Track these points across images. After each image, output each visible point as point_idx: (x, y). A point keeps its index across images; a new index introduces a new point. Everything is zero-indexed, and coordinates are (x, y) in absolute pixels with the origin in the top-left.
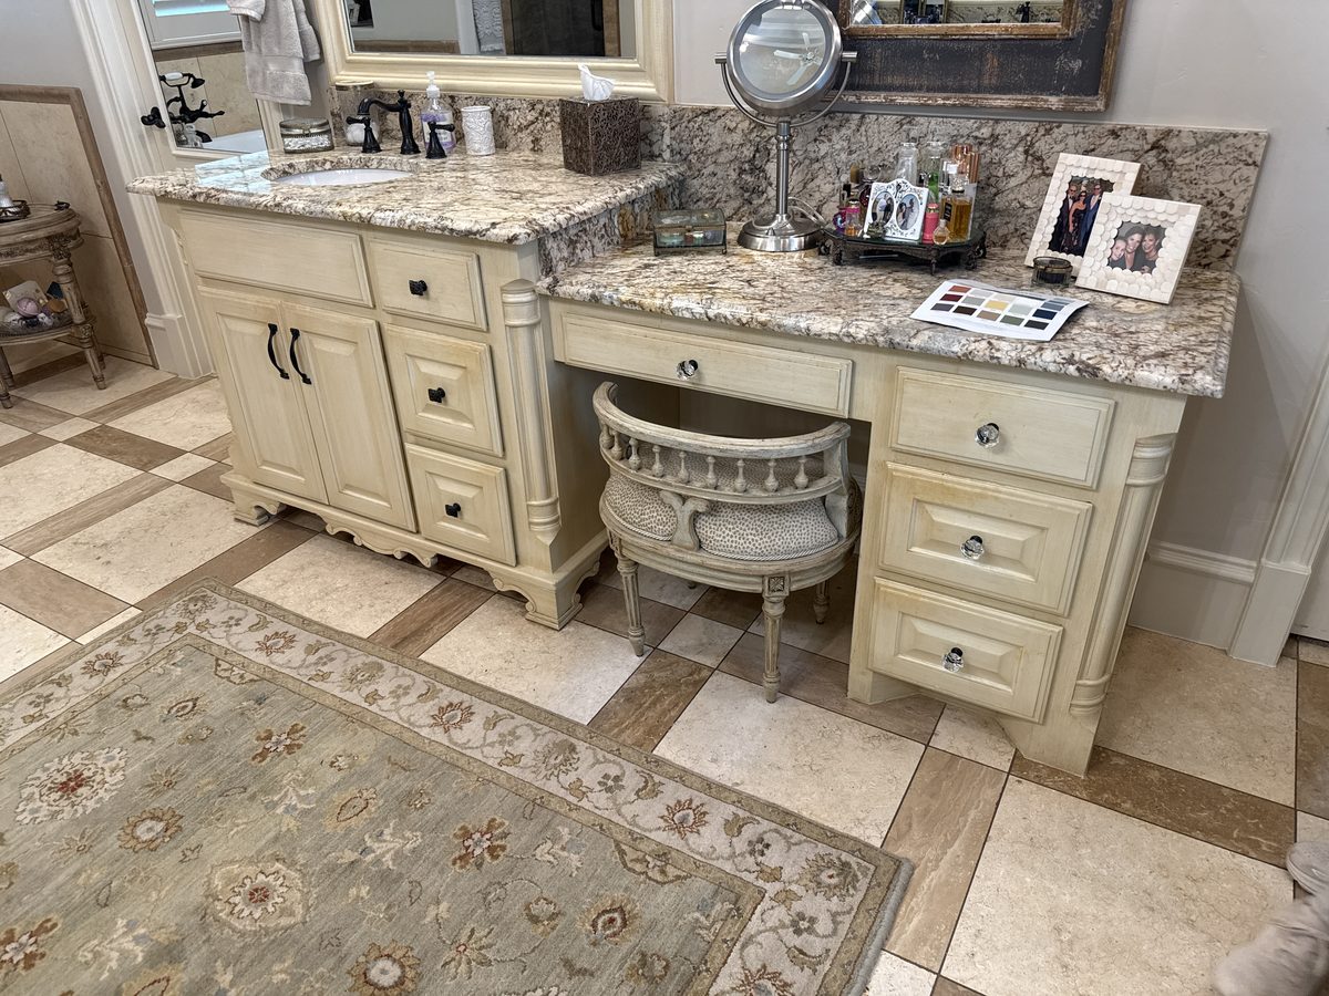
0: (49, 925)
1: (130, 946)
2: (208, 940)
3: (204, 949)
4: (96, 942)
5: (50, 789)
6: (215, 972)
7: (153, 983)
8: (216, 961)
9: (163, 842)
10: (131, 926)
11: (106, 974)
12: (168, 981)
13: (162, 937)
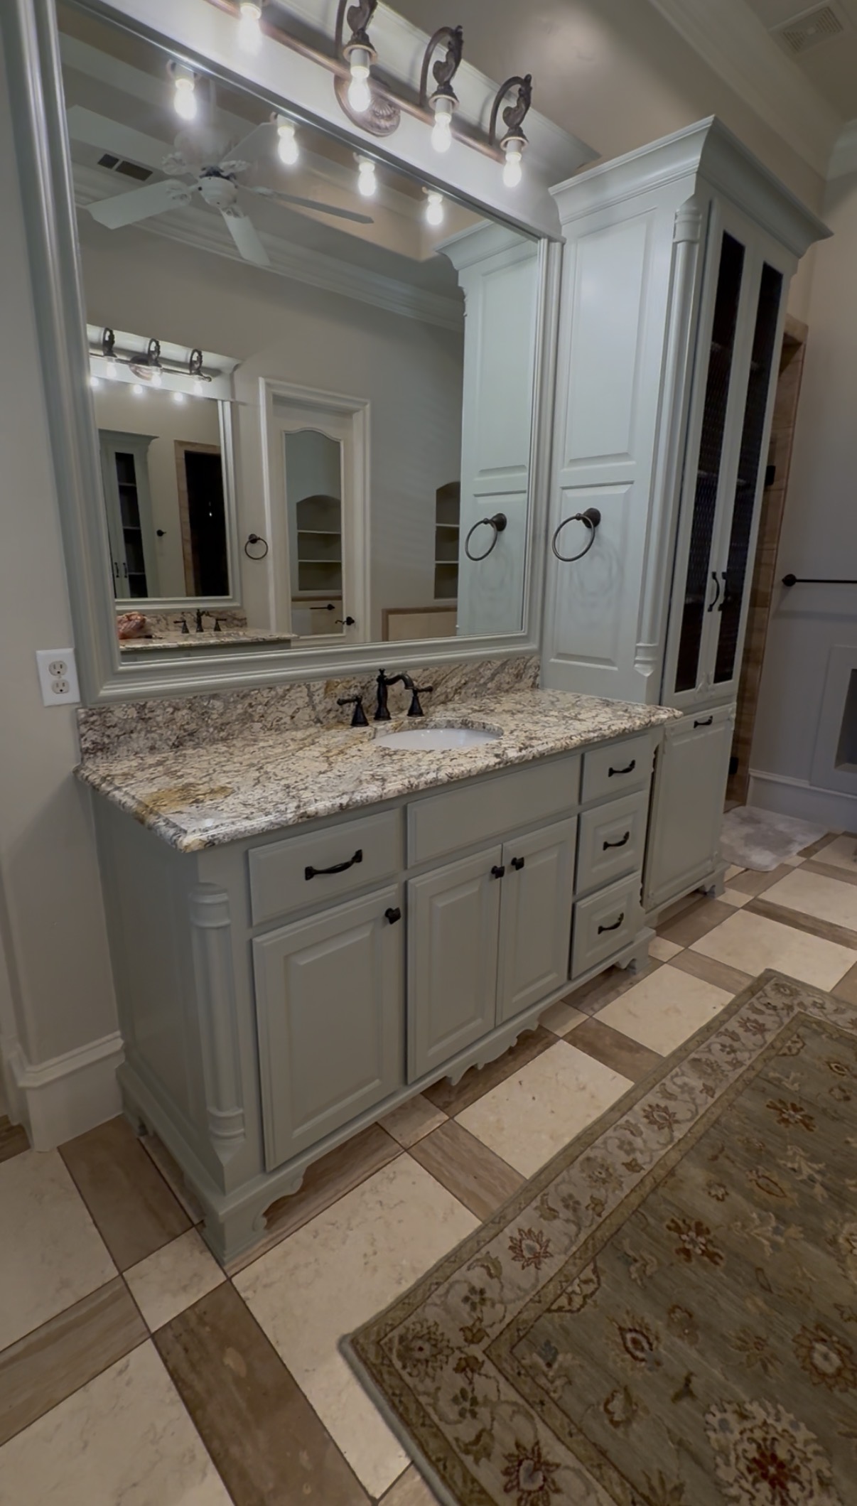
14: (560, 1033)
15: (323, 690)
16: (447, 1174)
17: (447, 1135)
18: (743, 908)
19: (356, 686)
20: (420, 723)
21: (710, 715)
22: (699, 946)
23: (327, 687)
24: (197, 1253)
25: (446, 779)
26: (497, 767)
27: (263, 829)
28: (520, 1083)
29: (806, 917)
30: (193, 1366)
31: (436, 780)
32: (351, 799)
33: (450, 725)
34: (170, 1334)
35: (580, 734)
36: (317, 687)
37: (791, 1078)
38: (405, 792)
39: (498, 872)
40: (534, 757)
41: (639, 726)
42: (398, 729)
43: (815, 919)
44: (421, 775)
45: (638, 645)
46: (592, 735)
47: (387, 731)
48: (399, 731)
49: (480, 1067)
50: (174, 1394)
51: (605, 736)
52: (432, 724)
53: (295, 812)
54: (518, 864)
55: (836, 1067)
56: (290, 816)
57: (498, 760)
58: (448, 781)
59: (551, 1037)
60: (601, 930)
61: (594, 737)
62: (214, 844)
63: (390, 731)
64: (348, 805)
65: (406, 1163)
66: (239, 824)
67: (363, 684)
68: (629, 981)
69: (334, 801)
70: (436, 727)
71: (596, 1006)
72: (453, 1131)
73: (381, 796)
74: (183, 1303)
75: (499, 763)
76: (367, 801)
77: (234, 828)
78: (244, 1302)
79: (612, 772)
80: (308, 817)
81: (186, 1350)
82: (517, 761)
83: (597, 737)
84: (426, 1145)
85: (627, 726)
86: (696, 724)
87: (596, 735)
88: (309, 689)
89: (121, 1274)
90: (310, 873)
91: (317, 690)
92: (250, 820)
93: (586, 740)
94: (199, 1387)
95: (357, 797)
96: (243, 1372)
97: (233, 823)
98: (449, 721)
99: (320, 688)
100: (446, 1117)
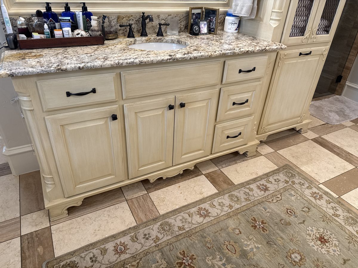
0: (265, 231)
1: (250, 247)
2: (244, 265)
3: (241, 263)
4: (255, 239)
5: (322, 235)
6: (232, 265)
7: (235, 250)
8: (236, 265)
9: (289, 260)
10: (258, 248)
11: (243, 241)
12: (235, 253)
13: (251, 254)
14: (204, 172)
15: (116, 20)
16: (136, 211)
17: (143, 199)
18: (312, 140)
19: (133, 20)
20: (159, 39)
21: (310, 50)
22: (281, 152)
23: (118, 19)
24: (44, 217)
25: (138, 62)
26: (169, 61)
27: (38, 73)
28: (179, 187)
29: (338, 148)
30: (28, 248)
31: (133, 62)
32: (85, 66)
33: (172, 42)
34: (26, 237)
35: (221, 51)
36: (113, 18)
37: (267, 211)
38: (115, 66)
39: (171, 107)
40: (190, 59)
41: (258, 51)
42: (148, 41)
43: (342, 149)
44: (126, 59)
45: (273, 10)
46: (228, 51)
47: (142, 41)
48: (149, 42)
49: (164, 178)
50: (19, 254)
51: (235, 53)
52: (165, 40)
53: (56, 67)
54: (182, 105)
55: (290, 212)
56: (52, 69)
57: (169, 57)
58: (140, 64)
59: (200, 173)
60: (228, 137)
61: (228, 53)
62: (13, 76)
63: (144, 42)
64: (83, 68)
65: (125, 205)
66: (27, 69)
67: (136, 19)
68: (243, 159)
69: (76, 65)
70: (166, 42)
71: (224, 166)
72: (146, 198)
73: (101, 66)
74: (34, 229)
75: (170, 59)
76: (94, 67)
77: (24, 70)
78: (52, 234)
79: (240, 71)
80: (62, 70)
81: (28, 243)
82: (180, 59)
83: (230, 53)
84: (134, 200)
85: (250, 50)
86: (301, 54)
87: (230, 52)
88: (109, 19)
89: (20, 217)
90: (69, 94)
91: (113, 20)
92: (33, 68)
93: (223, 54)
94: (27, 254)
95: (89, 65)
96: (42, 253)
97: (24, 68)
98: (172, 40)
99: (114, 19)
100: (146, 193)
